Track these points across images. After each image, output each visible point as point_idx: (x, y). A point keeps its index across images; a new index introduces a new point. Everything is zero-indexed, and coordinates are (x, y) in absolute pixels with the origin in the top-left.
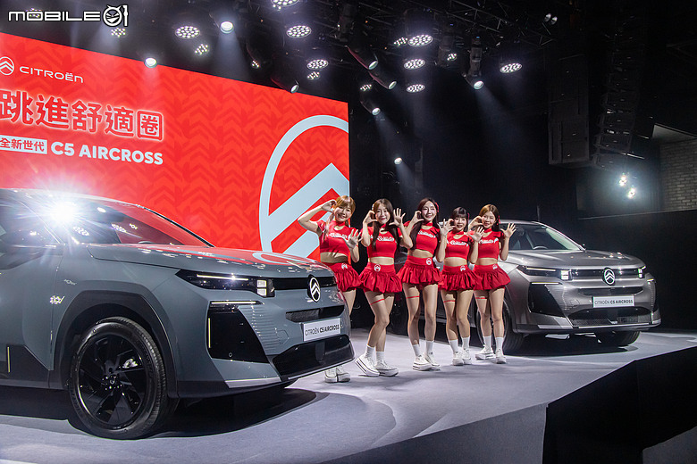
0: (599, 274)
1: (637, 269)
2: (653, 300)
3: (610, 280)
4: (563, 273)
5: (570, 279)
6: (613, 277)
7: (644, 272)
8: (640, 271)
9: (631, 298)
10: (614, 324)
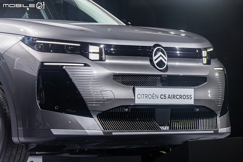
0: (145, 52)
1: (200, 50)
2: (221, 98)
3: (161, 64)
4: (92, 49)
5: (101, 59)
6: (164, 58)
7: (211, 56)
8: (204, 53)
9: (190, 91)
10: (165, 130)
